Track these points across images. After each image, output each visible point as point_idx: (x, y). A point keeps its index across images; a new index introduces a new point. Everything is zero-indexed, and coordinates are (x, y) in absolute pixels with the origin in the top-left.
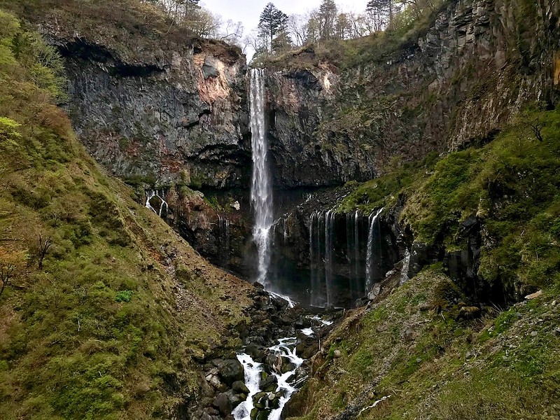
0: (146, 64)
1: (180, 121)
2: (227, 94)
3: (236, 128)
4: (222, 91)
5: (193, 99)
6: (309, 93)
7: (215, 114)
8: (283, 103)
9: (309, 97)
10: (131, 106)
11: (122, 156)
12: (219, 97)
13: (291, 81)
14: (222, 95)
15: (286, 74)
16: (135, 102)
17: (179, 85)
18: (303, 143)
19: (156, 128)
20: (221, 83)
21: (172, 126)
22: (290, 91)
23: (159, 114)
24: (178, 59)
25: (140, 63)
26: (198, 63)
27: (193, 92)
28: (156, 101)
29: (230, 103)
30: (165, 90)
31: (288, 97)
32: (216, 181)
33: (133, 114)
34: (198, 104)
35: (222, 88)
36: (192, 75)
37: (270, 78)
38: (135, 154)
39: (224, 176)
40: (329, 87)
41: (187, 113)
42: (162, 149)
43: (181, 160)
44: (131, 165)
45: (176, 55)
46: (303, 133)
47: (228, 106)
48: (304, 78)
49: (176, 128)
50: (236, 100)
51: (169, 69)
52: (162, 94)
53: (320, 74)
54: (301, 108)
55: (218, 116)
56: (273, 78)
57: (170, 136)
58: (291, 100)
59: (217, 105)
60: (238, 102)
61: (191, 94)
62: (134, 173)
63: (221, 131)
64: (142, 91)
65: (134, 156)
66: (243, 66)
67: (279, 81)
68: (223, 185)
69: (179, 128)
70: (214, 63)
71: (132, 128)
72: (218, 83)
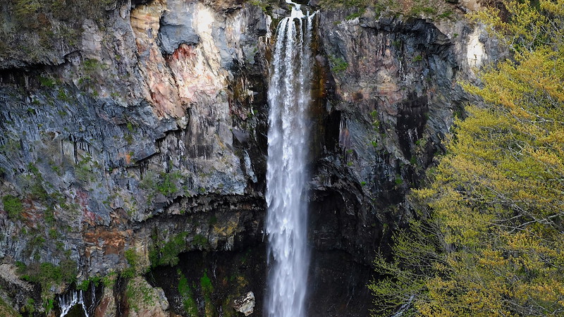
0: (25, 62)
1: (116, 158)
2: (221, 87)
3: (242, 161)
4: (209, 77)
5: (138, 114)
6: (432, 65)
7: (194, 131)
8: (359, 96)
9: (431, 74)
10: (15, 132)
11: (12, 227)
12: (203, 92)
13: (385, 40)
14: (208, 89)
15: (371, 24)
16: (21, 124)
17: (104, 91)
18: (404, 185)
19: (67, 177)
20: (207, 59)
21: (100, 168)
22: (379, 64)
23: (72, 146)
24: (95, 36)
25: (12, 62)
26: (147, 27)
27: (136, 103)
28: (61, 122)
29: (227, 104)
30: (77, 102)
31: (374, 80)
32: (214, 240)
33: (22, 148)
34: (150, 122)
35: (208, 71)
36: (129, 69)
37: (328, 38)
38: (35, 226)
39: (230, 230)
40: (479, 62)
41: (129, 140)
42: (82, 215)
43: (125, 229)
44: (31, 244)
45: (89, 27)
46: (407, 162)
47: (224, 111)
48: (418, 34)
49: (110, 172)
50: (242, 97)
51: (78, 59)
52: (73, 110)
53: (458, 27)
54: (406, 104)
55: (200, 137)
56: (337, 38)
57: (97, 191)
58: (381, 88)
59: (198, 111)
60: (246, 102)
61: (131, 108)
62: (37, 258)
63: (206, 170)
64: (32, 104)
65: (33, 229)
66: (257, 21)
67: (349, 45)
68: (229, 246)
69: (115, 171)
70: (189, 15)
71: (25, 174)
72: (201, 58)
